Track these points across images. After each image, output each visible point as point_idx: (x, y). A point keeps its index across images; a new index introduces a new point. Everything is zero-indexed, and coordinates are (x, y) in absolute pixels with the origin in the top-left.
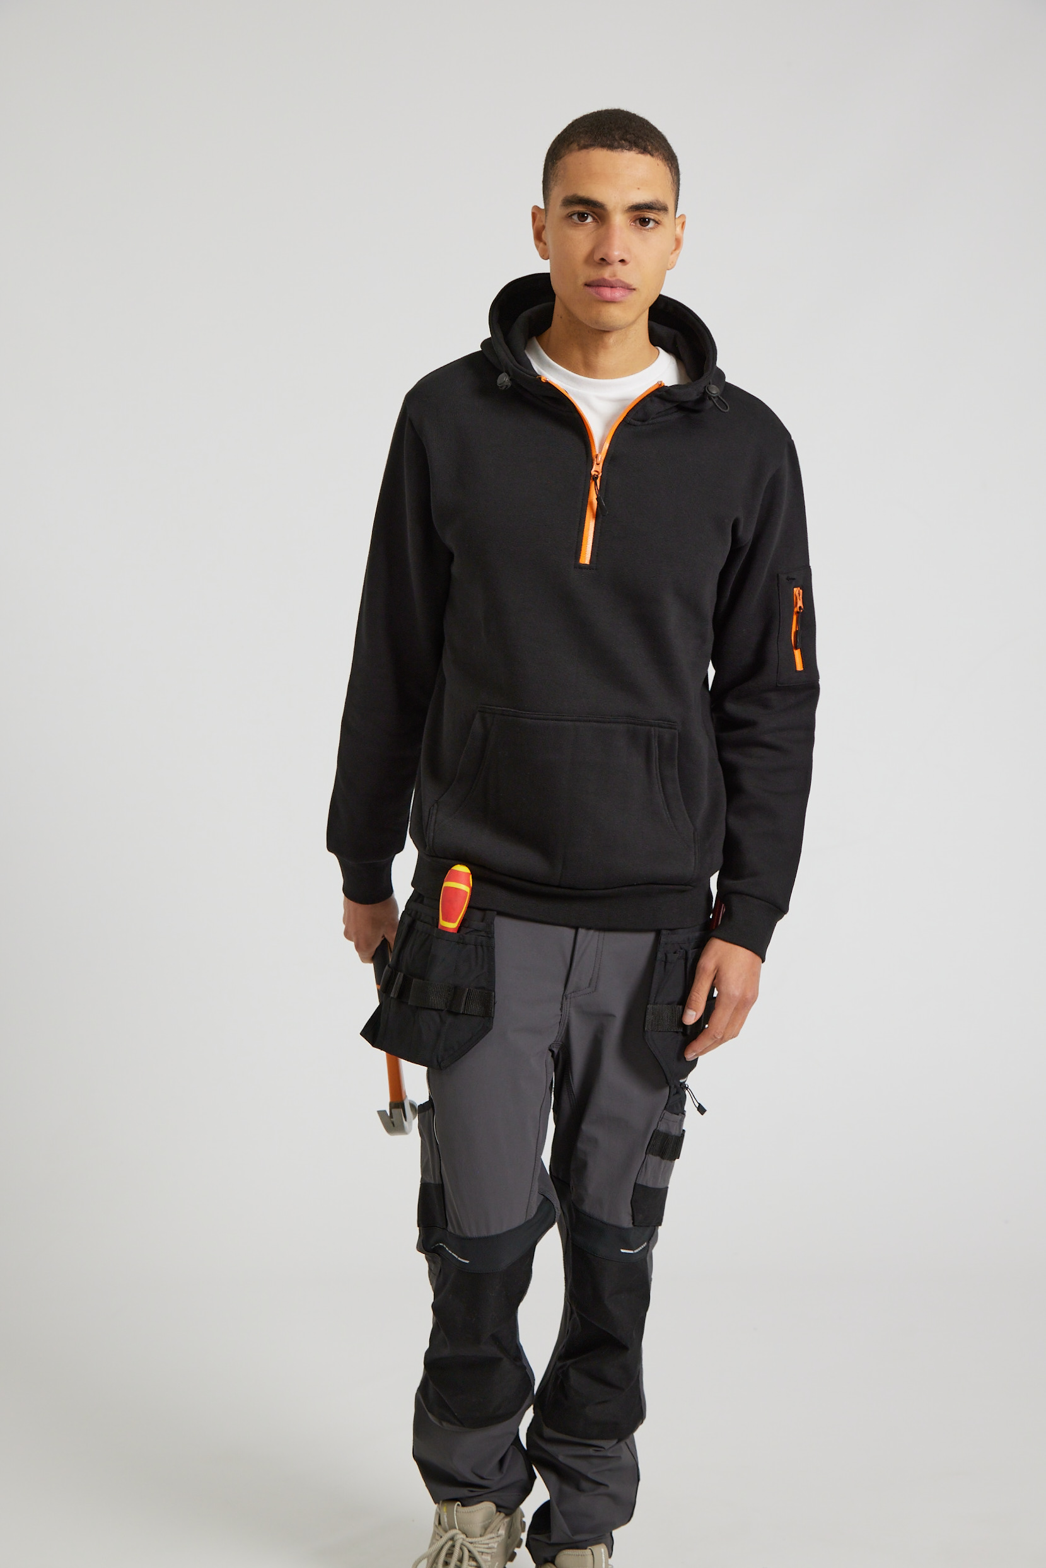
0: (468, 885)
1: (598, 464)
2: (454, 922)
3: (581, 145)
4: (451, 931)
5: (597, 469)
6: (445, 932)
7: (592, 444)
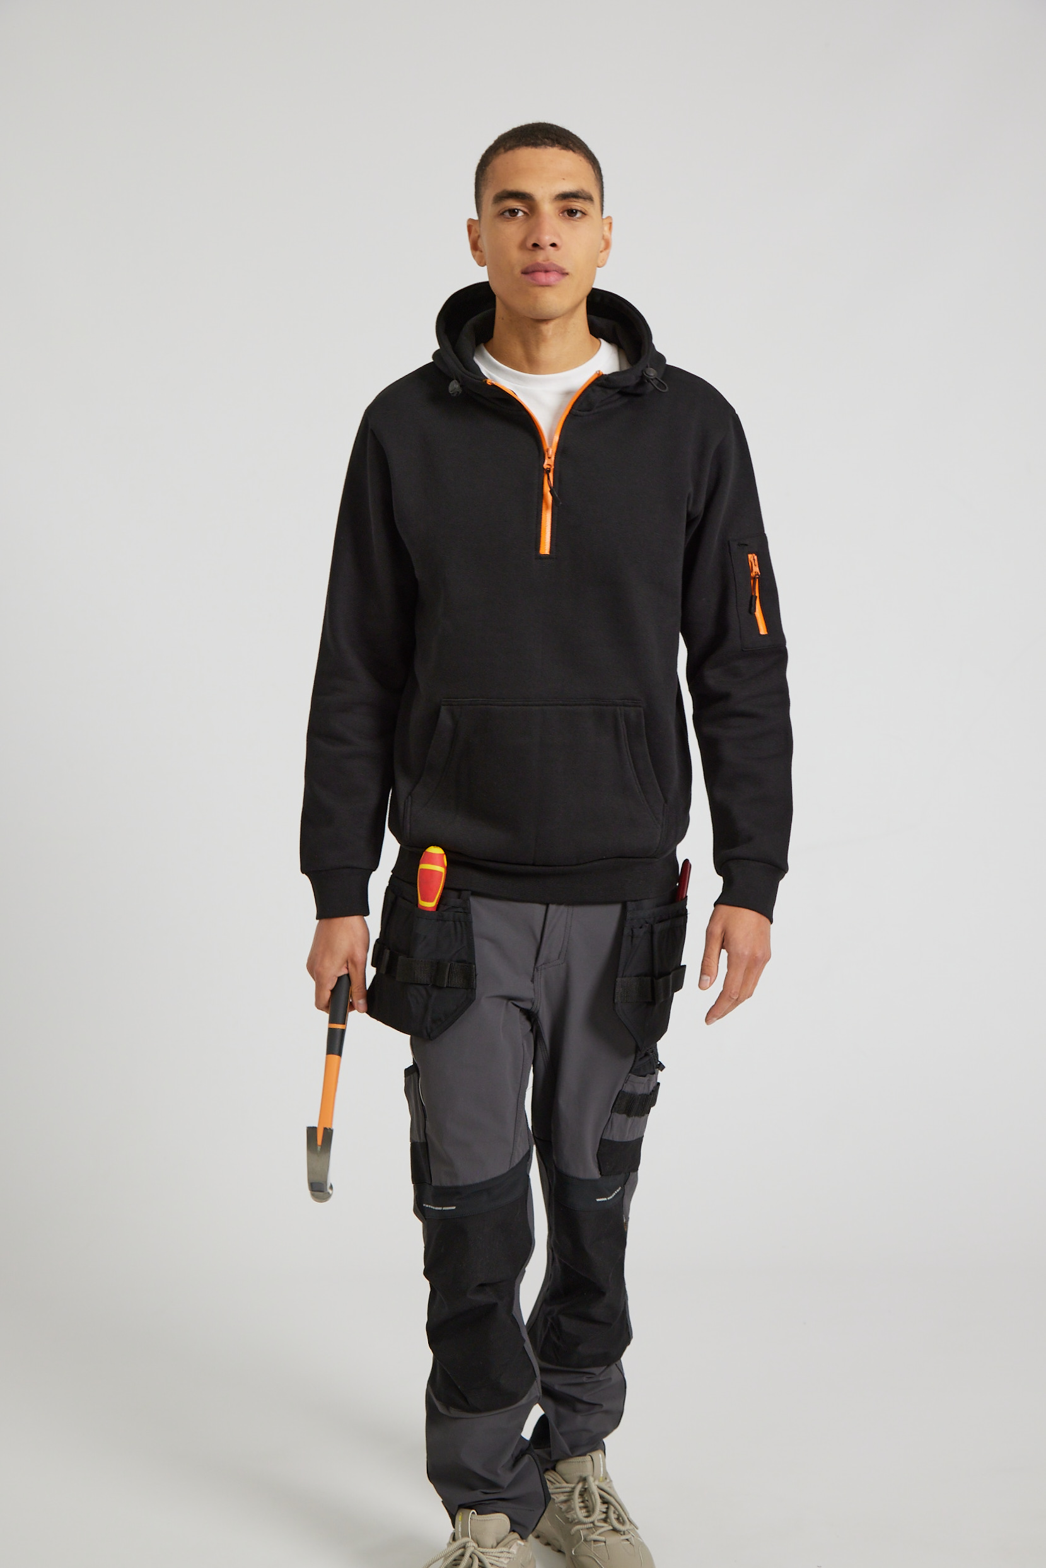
0: (443, 865)
1: (550, 457)
2: (432, 901)
3: (507, 148)
4: (430, 910)
5: (549, 463)
6: (424, 911)
7: (542, 439)
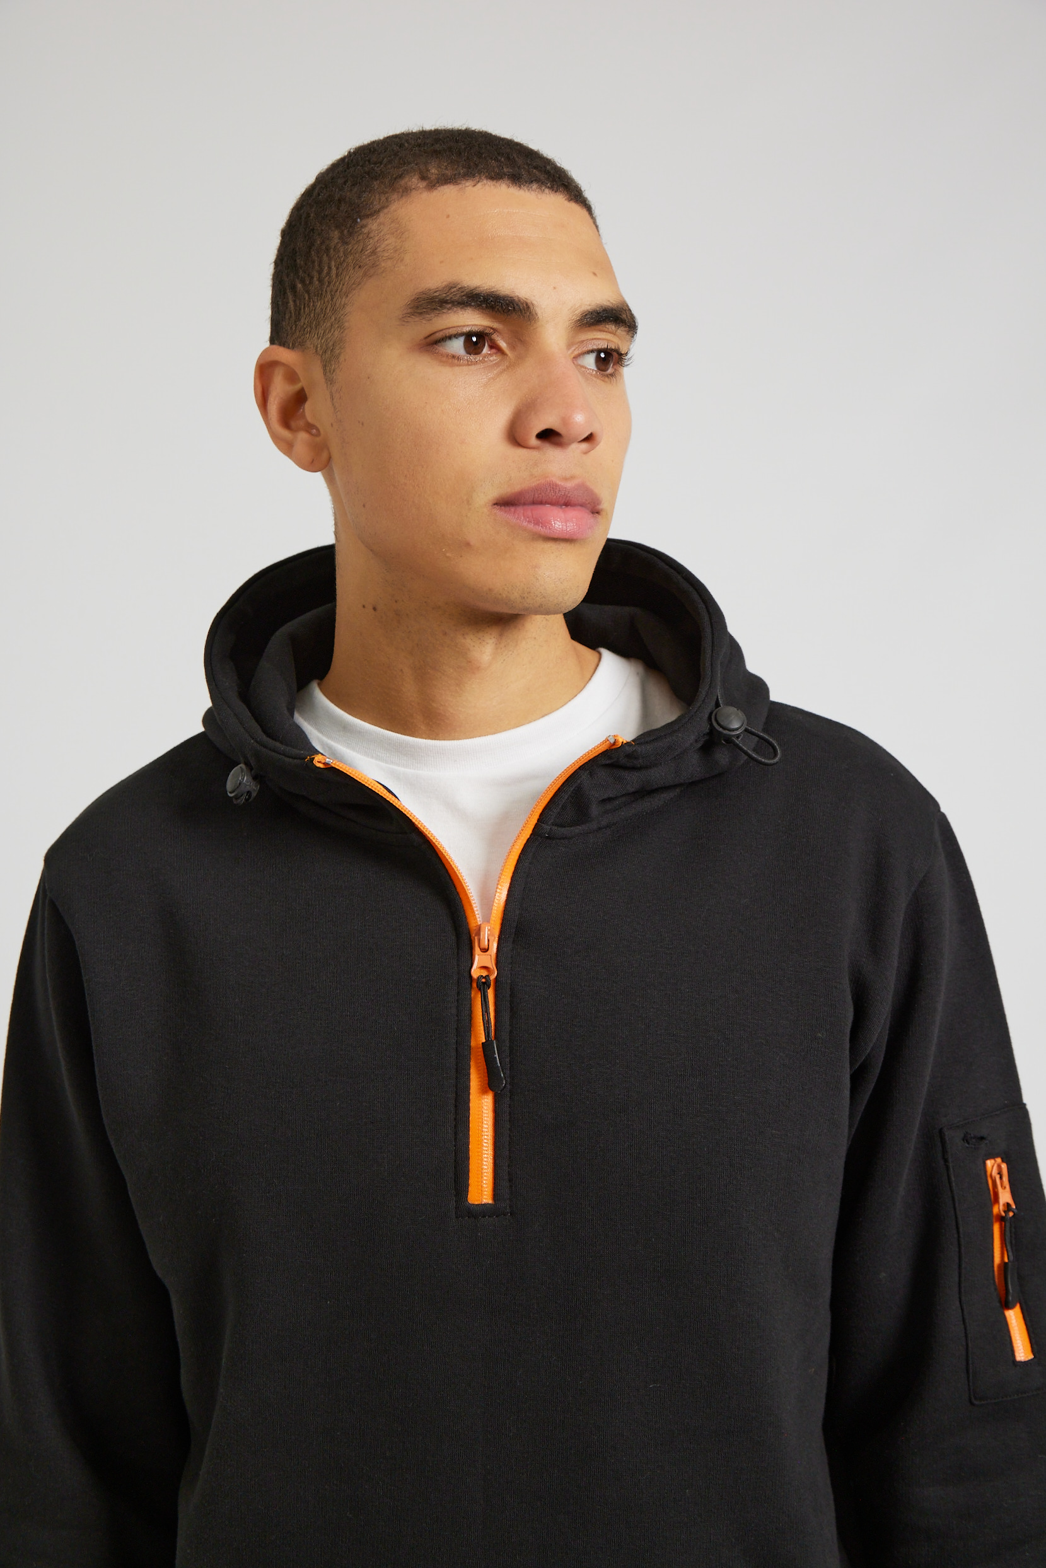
1: (485, 950)
3: (433, 177)
5: (483, 962)
7: (464, 902)
